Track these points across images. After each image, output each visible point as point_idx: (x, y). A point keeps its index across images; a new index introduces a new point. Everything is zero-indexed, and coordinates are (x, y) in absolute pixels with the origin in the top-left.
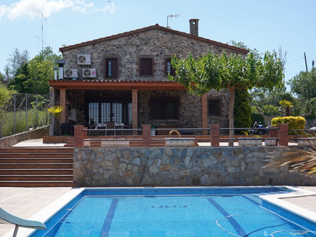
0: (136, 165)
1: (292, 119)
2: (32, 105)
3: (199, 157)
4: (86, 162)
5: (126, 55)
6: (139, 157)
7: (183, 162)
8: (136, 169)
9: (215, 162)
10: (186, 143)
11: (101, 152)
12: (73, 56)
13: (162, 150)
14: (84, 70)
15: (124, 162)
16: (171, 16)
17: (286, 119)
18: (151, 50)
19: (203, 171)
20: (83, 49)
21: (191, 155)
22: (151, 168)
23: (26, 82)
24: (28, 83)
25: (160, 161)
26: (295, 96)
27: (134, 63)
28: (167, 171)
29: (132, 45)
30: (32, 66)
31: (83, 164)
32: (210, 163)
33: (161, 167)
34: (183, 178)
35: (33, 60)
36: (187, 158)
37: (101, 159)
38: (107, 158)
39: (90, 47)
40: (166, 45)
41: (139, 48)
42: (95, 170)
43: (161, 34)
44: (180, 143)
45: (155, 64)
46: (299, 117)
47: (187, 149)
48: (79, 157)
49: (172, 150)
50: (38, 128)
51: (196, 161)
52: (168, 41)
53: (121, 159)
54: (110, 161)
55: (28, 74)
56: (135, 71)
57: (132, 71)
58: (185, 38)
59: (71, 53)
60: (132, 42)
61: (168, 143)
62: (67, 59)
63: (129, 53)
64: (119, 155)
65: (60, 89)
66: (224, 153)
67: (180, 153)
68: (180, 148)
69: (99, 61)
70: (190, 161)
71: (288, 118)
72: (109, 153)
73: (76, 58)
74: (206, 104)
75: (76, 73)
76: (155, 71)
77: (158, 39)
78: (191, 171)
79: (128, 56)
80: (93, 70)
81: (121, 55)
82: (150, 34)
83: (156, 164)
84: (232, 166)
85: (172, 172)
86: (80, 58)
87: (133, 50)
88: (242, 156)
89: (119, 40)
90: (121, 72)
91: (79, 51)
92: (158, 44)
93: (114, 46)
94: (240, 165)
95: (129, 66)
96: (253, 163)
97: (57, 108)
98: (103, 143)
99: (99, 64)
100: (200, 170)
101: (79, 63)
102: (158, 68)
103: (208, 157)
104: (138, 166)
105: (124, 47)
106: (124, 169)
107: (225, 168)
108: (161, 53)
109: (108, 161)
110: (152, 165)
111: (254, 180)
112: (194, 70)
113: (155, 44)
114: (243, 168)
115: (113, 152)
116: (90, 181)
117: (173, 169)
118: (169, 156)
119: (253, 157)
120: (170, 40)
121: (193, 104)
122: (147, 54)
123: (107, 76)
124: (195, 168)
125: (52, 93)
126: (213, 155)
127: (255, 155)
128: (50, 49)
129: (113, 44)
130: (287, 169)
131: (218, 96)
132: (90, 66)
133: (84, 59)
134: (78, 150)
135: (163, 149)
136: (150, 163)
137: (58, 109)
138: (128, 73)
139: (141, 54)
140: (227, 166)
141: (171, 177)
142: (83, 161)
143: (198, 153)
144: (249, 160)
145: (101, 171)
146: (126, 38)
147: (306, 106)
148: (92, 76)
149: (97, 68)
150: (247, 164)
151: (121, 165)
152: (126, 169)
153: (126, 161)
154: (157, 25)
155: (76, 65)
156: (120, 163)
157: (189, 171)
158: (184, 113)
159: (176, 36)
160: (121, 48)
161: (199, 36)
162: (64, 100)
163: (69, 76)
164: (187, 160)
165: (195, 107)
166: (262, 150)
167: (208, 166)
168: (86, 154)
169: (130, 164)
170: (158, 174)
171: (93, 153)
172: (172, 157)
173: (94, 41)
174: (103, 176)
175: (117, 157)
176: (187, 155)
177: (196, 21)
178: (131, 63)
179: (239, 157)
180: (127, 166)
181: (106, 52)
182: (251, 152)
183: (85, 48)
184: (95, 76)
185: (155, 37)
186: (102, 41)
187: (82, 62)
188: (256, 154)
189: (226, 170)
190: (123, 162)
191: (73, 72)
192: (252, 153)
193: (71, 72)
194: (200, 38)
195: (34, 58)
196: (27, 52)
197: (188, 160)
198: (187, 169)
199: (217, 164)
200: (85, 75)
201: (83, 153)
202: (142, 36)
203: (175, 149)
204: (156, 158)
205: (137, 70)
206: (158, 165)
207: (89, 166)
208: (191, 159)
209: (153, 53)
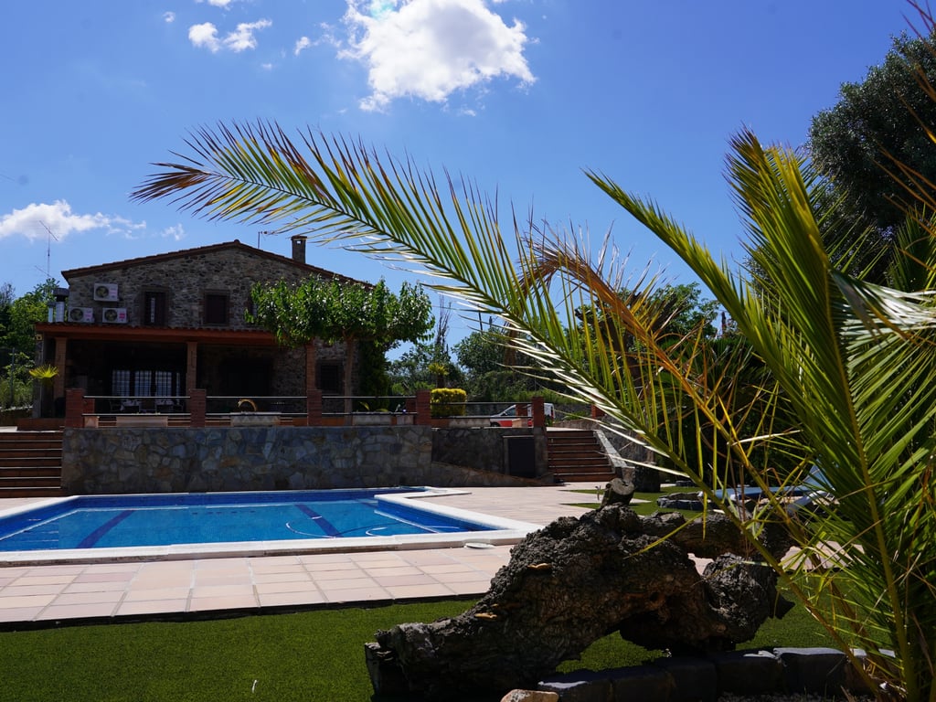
0: (178, 457)
1: (446, 393)
2: (6, 371)
3: (287, 443)
4: (85, 453)
5: (181, 289)
6: (184, 444)
7: (260, 451)
8: (177, 465)
9: (315, 451)
10: (266, 421)
11: (116, 435)
12: (87, 286)
13: (224, 432)
14: (105, 310)
15: (157, 453)
16: (266, 233)
17: (437, 392)
18: (226, 282)
19: (293, 466)
20: (105, 275)
21: (274, 440)
22: (204, 462)
23: (5, 337)
24: (8, 340)
25: (220, 450)
26: (464, 370)
27: (195, 301)
28: (232, 467)
29: (192, 271)
30: (18, 310)
31: (80, 457)
32: (305, 454)
33: (222, 461)
34: (259, 479)
35: (21, 299)
36: (266, 445)
37: (114, 448)
38: (126, 446)
39: (117, 272)
40: (252, 274)
41: (205, 278)
42: (102, 468)
43: (242, 257)
44: (256, 420)
45: (232, 305)
46: (458, 390)
47: (266, 430)
48: (74, 443)
49: (241, 432)
50: (14, 408)
51: (283, 451)
52: (254, 268)
53: (151, 448)
54: (131, 451)
55: (10, 323)
56: (196, 315)
57: (192, 313)
58: (283, 265)
59: (82, 281)
60: (193, 267)
61: (235, 420)
62: (75, 290)
63: (188, 285)
64: (148, 441)
65: (57, 338)
66: (328, 437)
67: (255, 437)
68: (256, 428)
69: (134, 296)
70: (272, 450)
71: (440, 390)
72: (130, 436)
73: (92, 290)
74: (314, 369)
75: (91, 314)
76: (232, 316)
77: (237, 265)
78: (273, 467)
79: (184, 291)
80: (119, 311)
81: (173, 288)
82: (225, 255)
83: (213, 455)
84: (342, 458)
85: (240, 468)
86: (99, 289)
87: (194, 280)
88: (358, 441)
89: (171, 262)
90: (172, 315)
91: (97, 278)
92: (237, 272)
93: (162, 272)
94: (355, 456)
95: (186, 306)
96: (376, 452)
97: (46, 369)
98: (119, 421)
99: (132, 301)
100: (288, 465)
101: (96, 298)
102: (237, 312)
103: (302, 444)
104: (181, 459)
105: (178, 275)
106: (155, 465)
107: (330, 461)
108: (243, 288)
109: (127, 450)
110: (206, 457)
111: (377, 479)
112: (287, 306)
113: (232, 272)
114: (359, 461)
115: (136, 436)
116: (92, 486)
117: (243, 463)
118: (237, 442)
119: (376, 442)
120: (257, 267)
121: (294, 371)
122: (219, 287)
123: (146, 322)
124: (280, 462)
125: (41, 344)
126: (310, 440)
127: (379, 440)
128: (55, 283)
129: (159, 269)
130: (429, 462)
131: (336, 360)
132: (116, 305)
133: (107, 291)
134: (71, 432)
135: (226, 431)
136: (202, 453)
137: (49, 371)
138: (185, 318)
139: (208, 288)
140: (334, 458)
141: (239, 477)
142: (81, 451)
143: (286, 437)
144: (368, 448)
145: (114, 468)
146: (183, 259)
147: (478, 384)
148: (119, 320)
149: (130, 308)
150: (365, 454)
151: (150, 458)
152: (160, 464)
153: (161, 451)
154: (237, 241)
155: (90, 302)
156: (149, 454)
157: (270, 466)
158: (279, 386)
159: (269, 261)
160: (173, 276)
161: (307, 263)
162: (63, 358)
163: (76, 319)
164: (267, 449)
165: (298, 377)
166: (390, 432)
167: (303, 458)
168: (87, 438)
169: (166, 455)
170: (216, 472)
171: (100, 438)
172: (241, 444)
173: (126, 261)
174: (118, 477)
175: (145, 445)
176: (267, 440)
177: (303, 239)
178: (190, 301)
179: (354, 443)
180: (161, 461)
181: (147, 281)
182: (372, 434)
183: (107, 273)
184: (125, 321)
185: (233, 261)
186: (140, 264)
187: (102, 297)
188: (380, 438)
189: (332, 465)
190: (154, 452)
191: (85, 313)
192: (374, 437)
193: (82, 314)
194: (308, 265)
195: (23, 296)
196: (10, 286)
197: (269, 449)
198: (266, 463)
199: (317, 454)
200: (107, 318)
201: (82, 437)
202: (210, 257)
203: (247, 431)
204: (214, 444)
205: (200, 313)
206: (217, 457)
207: (92, 460)
208: (274, 446)
209: (229, 287)
